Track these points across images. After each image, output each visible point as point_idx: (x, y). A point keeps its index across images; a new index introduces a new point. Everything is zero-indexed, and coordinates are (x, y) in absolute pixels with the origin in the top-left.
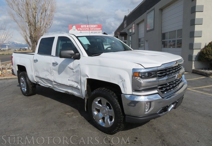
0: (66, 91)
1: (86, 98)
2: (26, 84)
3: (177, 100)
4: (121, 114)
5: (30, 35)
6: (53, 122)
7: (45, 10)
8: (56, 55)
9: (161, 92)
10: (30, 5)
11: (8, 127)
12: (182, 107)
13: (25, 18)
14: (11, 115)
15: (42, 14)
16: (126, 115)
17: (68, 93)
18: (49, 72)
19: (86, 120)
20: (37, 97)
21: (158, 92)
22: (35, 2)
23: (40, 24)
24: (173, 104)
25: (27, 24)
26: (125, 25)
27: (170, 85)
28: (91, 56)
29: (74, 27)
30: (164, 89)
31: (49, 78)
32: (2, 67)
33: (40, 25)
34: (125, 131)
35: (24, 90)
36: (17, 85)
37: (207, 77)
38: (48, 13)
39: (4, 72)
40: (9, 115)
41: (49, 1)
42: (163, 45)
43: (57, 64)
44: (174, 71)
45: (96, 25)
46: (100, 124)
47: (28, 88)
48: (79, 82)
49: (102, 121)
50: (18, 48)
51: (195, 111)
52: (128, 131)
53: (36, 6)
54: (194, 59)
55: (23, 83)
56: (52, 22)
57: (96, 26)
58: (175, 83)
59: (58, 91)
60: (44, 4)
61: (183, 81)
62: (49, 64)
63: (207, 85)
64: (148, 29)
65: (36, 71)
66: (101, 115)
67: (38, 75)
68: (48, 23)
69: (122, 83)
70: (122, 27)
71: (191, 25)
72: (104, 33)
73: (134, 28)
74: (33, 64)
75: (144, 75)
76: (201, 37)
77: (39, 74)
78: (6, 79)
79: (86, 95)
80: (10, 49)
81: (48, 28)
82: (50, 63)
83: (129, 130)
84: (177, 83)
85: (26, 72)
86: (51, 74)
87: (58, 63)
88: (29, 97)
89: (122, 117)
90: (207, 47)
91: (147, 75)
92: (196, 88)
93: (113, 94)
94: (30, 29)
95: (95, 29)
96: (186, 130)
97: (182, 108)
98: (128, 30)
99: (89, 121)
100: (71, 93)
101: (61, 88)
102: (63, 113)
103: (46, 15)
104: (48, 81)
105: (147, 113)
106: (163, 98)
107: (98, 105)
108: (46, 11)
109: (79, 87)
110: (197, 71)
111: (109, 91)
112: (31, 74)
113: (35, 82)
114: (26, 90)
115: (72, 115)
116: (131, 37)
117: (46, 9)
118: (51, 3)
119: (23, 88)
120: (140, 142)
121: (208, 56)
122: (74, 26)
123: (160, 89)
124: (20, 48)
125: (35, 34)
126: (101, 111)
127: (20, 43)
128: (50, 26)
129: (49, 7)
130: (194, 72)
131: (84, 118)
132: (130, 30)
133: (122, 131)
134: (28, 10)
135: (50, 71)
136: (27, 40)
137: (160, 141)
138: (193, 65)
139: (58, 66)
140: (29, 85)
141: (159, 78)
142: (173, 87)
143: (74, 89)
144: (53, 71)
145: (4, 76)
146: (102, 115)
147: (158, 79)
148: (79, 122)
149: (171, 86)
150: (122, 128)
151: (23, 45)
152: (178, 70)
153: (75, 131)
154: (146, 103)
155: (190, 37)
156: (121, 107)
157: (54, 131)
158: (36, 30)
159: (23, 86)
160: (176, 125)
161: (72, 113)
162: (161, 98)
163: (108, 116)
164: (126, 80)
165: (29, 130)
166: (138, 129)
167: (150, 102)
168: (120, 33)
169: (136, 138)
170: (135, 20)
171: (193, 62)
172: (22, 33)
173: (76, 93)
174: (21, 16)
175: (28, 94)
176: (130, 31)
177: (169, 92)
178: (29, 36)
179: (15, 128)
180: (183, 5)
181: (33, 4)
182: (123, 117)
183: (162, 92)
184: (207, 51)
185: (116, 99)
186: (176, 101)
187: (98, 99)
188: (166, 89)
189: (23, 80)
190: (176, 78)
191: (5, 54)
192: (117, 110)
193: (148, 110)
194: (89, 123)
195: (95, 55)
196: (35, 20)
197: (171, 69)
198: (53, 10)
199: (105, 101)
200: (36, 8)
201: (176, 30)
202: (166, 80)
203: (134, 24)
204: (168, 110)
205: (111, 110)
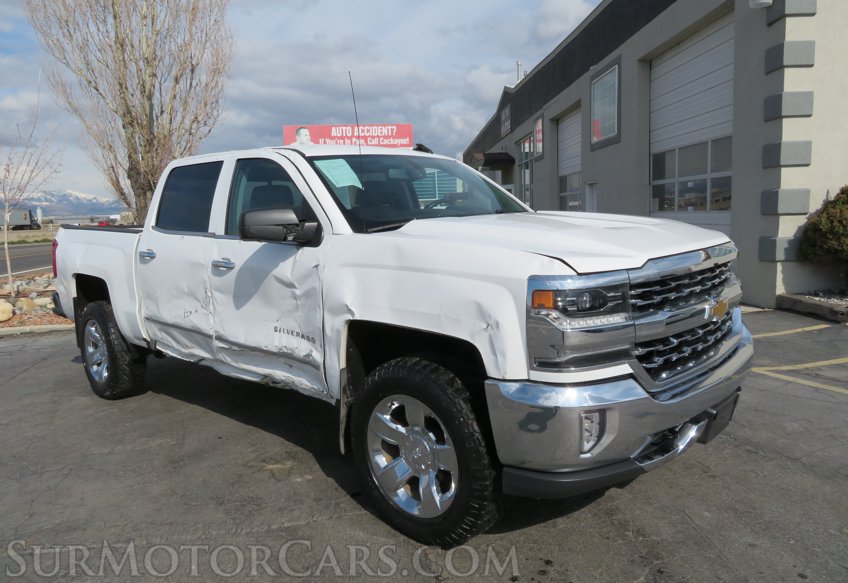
0: (265, 376)
1: (344, 400)
2: (108, 351)
3: (713, 407)
4: (486, 462)
5: (131, 163)
6: (212, 498)
7: (190, 68)
8: (227, 232)
9: (645, 372)
10: (132, 46)
11: (27, 517)
12: (737, 443)
13: (109, 99)
14: (42, 474)
15: (177, 80)
16: (502, 466)
17: (271, 385)
18: (197, 300)
19: (344, 492)
20: (152, 404)
21: (631, 371)
22: (150, 35)
23: (168, 121)
24: (695, 421)
25: (120, 123)
26: (506, 126)
27: (681, 345)
28: (366, 232)
29: (305, 134)
30: (659, 361)
31: (199, 326)
32: (15, 286)
33: (171, 123)
34: (503, 535)
35: (101, 375)
36: (72, 358)
37: (836, 326)
38: (202, 76)
39: (21, 309)
40: (34, 473)
41: (204, 33)
42: (657, 200)
43: (229, 266)
44: (698, 289)
45: (390, 128)
46: (401, 506)
47: (113, 367)
48: (318, 337)
49: (409, 492)
50: (81, 216)
51: (789, 458)
52: (516, 535)
53: (155, 51)
54: (780, 255)
55: (96, 346)
56: (215, 113)
57: (392, 130)
58: (703, 339)
59: (234, 374)
60: (187, 45)
61: (738, 334)
62: (197, 266)
63: (837, 356)
64: (595, 140)
65: (149, 296)
66: (403, 468)
67: (154, 312)
68: (200, 118)
69: (485, 336)
70: (491, 131)
71: (766, 120)
72: (420, 148)
73: (540, 136)
74: (136, 269)
75: (573, 303)
76: (808, 165)
77: (158, 308)
78: (31, 334)
79: (344, 390)
80: (51, 222)
81: (199, 134)
82: (203, 262)
83: (517, 532)
84: (712, 339)
85: (109, 302)
86: (205, 306)
87: (232, 261)
88: (119, 403)
89: (489, 473)
90: (834, 207)
91: (586, 301)
92: (791, 367)
93: (451, 382)
94: (130, 139)
95: (386, 142)
96: (752, 531)
97: (737, 446)
98: (518, 144)
99: (354, 496)
100: (287, 384)
101: (245, 363)
102: (251, 464)
103: (194, 84)
104: (194, 334)
105: (588, 455)
106: (653, 395)
107: (394, 426)
108: (193, 71)
109: (317, 356)
110: (796, 302)
111: (436, 370)
112: (130, 312)
113: (145, 340)
114: (106, 374)
115: (290, 472)
116: (527, 171)
117: (194, 63)
118: (213, 38)
119: (95, 367)
120: (563, 577)
121: (838, 239)
122: (302, 130)
123: (641, 359)
124: (89, 216)
125: (150, 160)
126: (402, 451)
127: (91, 197)
128: (208, 129)
129: (205, 55)
130: (784, 307)
131: (336, 485)
132: (527, 145)
133: (491, 536)
134: (125, 67)
135: (201, 296)
136: (117, 185)
137: (646, 575)
138: (780, 277)
139: (233, 274)
140: (119, 356)
141: (637, 314)
142: (696, 355)
143: (296, 364)
144: (216, 294)
145: (22, 323)
146: (407, 467)
147: (634, 319)
148: (317, 500)
149: (687, 351)
150: (489, 521)
151: (103, 204)
152: (714, 287)
153: (300, 533)
154: (583, 415)
155: (765, 167)
156: (482, 433)
157: (214, 533)
158: (155, 142)
159: (95, 358)
160: (709, 511)
161: (289, 464)
162: (647, 395)
163: (433, 474)
164: (501, 322)
165: (112, 530)
166: (555, 526)
167: (602, 412)
168: (485, 155)
169: (548, 562)
170: (546, 103)
171: (779, 266)
172: (100, 157)
173: (303, 383)
174: (97, 90)
175: (113, 390)
176: (527, 150)
177: (680, 373)
178: (127, 168)
179: (58, 522)
180: (732, 41)
181: (144, 42)
182: (494, 473)
183: (648, 370)
184: (832, 222)
185: (464, 400)
186: (710, 410)
187: (393, 404)
188: (667, 362)
189: (94, 337)
190: (706, 316)
191: (31, 240)
192: (467, 445)
193: (592, 443)
194: (355, 502)
195: (381, 228)
196: (151, 106)
197: (686, 281)
198: (221, 66)
199: (418, 411)
200: (155, 59)
201: (706, 143)
202: (667, 324)
203: (540, 122)
204: (677, 446)
205: (446, 446)
